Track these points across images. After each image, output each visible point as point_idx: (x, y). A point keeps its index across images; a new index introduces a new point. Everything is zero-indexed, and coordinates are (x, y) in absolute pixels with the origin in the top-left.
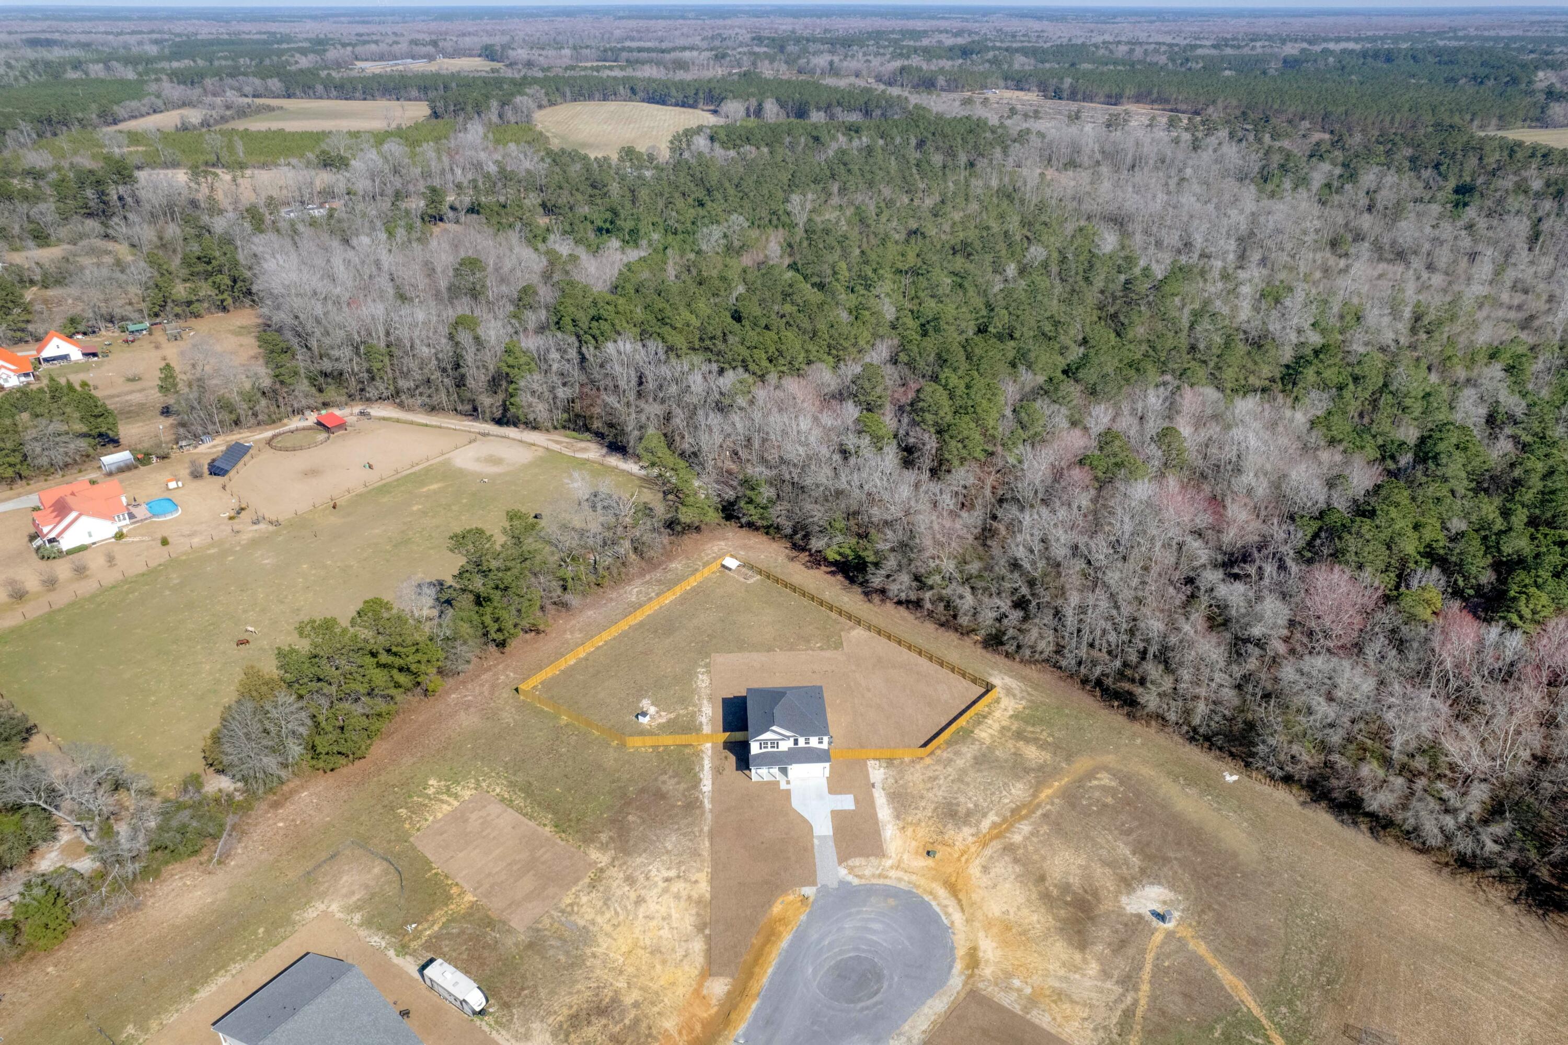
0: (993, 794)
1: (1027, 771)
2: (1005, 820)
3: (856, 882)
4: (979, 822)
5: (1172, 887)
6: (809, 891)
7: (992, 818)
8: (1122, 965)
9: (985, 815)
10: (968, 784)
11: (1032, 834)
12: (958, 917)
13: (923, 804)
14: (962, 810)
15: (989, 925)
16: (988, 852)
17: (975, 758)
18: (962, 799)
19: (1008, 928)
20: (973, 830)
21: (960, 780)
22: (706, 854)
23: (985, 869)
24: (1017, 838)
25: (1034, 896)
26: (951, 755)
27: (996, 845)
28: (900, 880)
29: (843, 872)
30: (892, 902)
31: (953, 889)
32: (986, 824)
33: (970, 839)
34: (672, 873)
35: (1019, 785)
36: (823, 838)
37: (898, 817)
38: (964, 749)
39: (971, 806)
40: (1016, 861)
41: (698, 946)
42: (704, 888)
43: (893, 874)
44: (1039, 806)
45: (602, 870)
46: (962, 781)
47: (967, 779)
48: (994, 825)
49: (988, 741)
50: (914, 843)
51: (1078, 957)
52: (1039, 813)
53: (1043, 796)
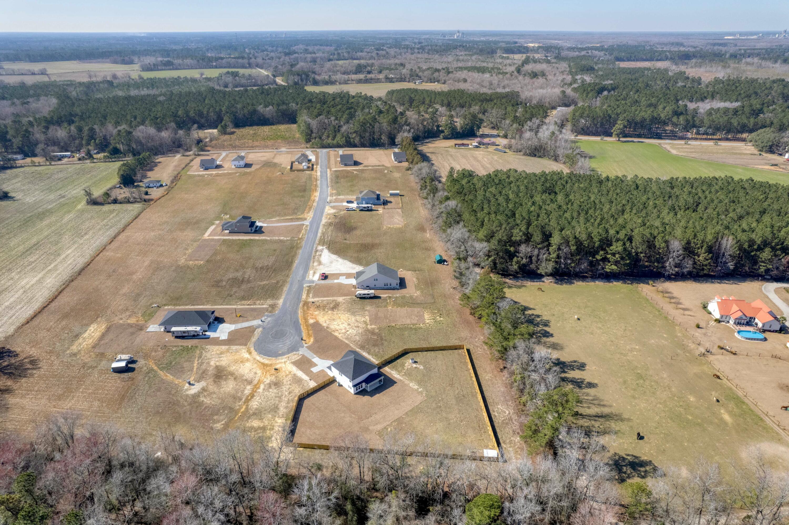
0: (264, 398)
1: (254, 414)
2: (255, 392)
3: (295, 353)
4: (265, 386)
5: (187, 395)
6: (306, 345)
7: (261, 390)
8: (204, 367)
9: (264, 389)
10: (276, 397)
11: (244, 391)
12: (258, 358)
13: (289, 383)
14: (273, 387)
15: (248, 360)
16: (257, 379)
17: (278, 409)
18: (275, 391)
19: (242, 362)
20: (266, 383)
21: (280, 397)
22: (344, 340)
23: (256, 373)
24: (249, 387)
25: (236, 373)
26: (289, 405)
27: (255, 382)
28: (282, 359)
29: (301, 353)
30: (280, 352)
31: (264, 365)
32: (262, 386)
33: (265, 380)
34: (348, 333)
35: (255, 406)
36: (314, 358)
37: (294, 375)
38: (285, 410)
39: (270, 390)
40: (246, 380)
41: (325, 325)
42: (336, 334)
43: (286, 360)
44: (245, 402)
45: (367, 325)
46: (278, 397)
47: (277, 399)
48: (259, 388)
49: (277, 419)
50: (284, 370)
51: (218, 364)
52: (244, 400)
53: (244, 407)
